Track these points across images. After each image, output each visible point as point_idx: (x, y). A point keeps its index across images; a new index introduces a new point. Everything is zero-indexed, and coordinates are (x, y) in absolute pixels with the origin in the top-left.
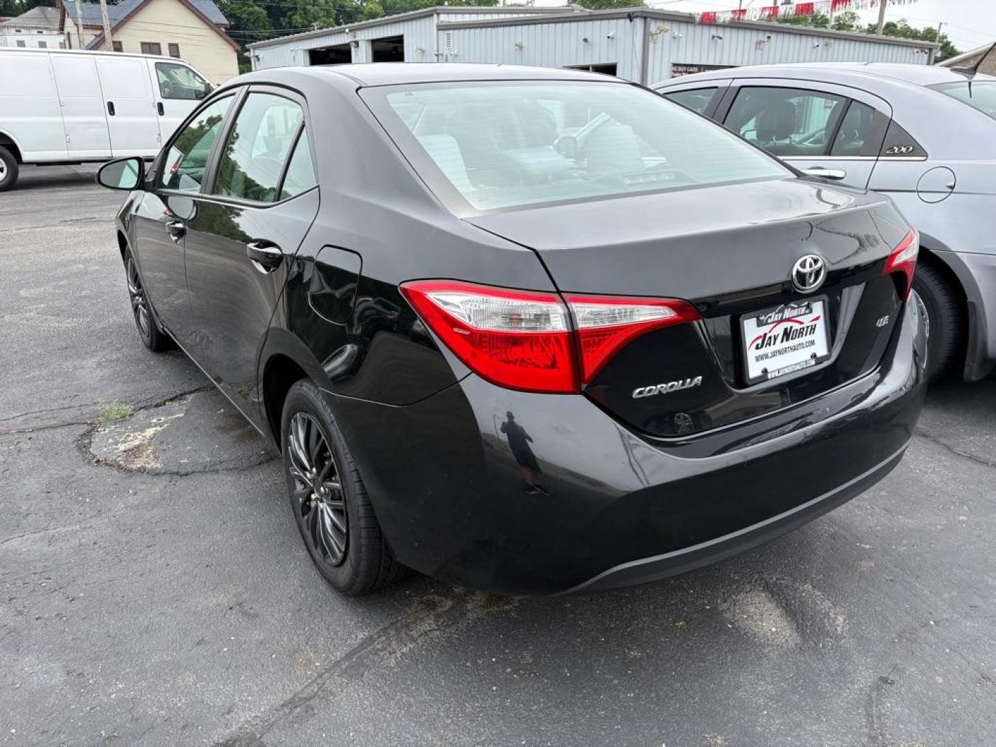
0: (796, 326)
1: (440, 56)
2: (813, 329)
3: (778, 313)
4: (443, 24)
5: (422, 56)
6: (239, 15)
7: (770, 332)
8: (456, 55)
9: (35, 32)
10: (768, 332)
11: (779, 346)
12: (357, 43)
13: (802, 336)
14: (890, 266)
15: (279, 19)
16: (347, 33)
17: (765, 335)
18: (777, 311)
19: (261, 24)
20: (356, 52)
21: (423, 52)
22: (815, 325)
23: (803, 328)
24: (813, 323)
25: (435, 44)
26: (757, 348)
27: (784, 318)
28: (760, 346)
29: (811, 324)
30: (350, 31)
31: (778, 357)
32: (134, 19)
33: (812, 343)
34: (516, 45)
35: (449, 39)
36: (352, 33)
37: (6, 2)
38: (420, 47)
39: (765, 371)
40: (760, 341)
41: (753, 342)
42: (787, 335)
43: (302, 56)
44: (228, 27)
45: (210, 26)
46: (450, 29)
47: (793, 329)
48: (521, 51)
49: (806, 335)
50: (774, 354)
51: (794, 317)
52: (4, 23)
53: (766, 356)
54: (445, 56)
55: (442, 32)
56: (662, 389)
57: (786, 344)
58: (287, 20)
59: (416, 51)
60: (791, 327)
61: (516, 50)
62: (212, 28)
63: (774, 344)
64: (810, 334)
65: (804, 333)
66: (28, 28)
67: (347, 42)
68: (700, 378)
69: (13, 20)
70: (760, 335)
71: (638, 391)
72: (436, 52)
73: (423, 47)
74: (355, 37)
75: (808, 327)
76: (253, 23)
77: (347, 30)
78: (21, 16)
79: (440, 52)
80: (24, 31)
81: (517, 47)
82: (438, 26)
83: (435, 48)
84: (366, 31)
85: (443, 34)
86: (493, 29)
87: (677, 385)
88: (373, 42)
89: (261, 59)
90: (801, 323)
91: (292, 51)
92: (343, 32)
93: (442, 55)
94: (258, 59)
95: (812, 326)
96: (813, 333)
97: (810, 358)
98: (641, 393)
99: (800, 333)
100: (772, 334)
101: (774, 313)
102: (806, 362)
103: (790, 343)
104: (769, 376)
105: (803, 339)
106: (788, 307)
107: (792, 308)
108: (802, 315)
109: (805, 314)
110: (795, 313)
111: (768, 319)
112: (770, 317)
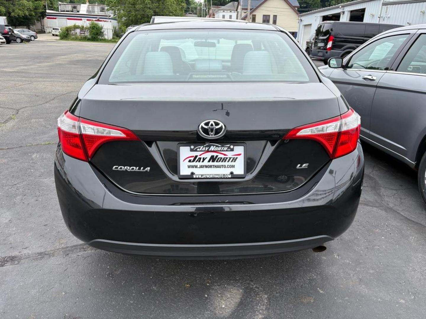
0: (220, 156)
1: (381, 18)
3: (206, 147)
4: (386, 2)
5: (372, 18)
6: (308, 2)
7: (200, 155)
8: (389, 17)
9: (229, 11)
11: (205, 163)
12: (344, 12)
13: (225, 162)
14: (295, 134)
15: (325, 3)
16: (340, 8)
17: (197, 156)
18: (204, 146)
19: (316, 5)
20: (343, 16)
21: (373, 16)
22: (237, 158)
23: (227, 158)
24: (236, 157)
25: (380, 12)
26: (190, 161)
27: (210, 150)
28: (192, 161)
29: (233, 157)
30: (342, 7)
31: (205, 169)
32: (262, 6)
33: (233, 166)
34: (421, 12)
35: (387, 9)
36: (342, 8)
37: (224, 1)
38: (372, 13)
39: (193, 174)
40: (192, 159)
41: (187, 158)
42: (213, 159)
43: (319, 19)
44: (299, 7)
45: (291, 7)
46: (388, 5)
47: (218, 157)
48: (424, 15)
50: (201, 167)
51: (219, 151)
52: (220, 9)
53: (196, 167)
54: (383, 18)
55: (384, 6)
56: (127, 169)
57: (211, 163)
58: (328, 3)
59: (370, 15)
61: (421, 14)
62: (292, 8)
64: (232, 162)
65: (227, 160)
66: (227, 10)
67: (339, 12)
68: (149, 168)
69: (223, 7)
70: (193, 155)
71: (114, 167)
72: (379, 16)
73: (374, 13)
74: (343, 10)
75: (230, 158)
76: (313, 5)
77: (340, 7)
78: (226, 5)
79: (381, 16)
80: (225, 11)
81: (421, 13)
82: (383, 3)
83: (379, 14)
84: (349, 7)
85: (385, 7)
86: (411, 4)
87: (136, 169)
88: (351, 11)
89: (303, 21)
90: (225, 155)
91: (315, 17)
92: (338, 7)
93: (382, 17)
94: (302, 21)
95: (234, 158)
96: (235, 161)
97: (229, 174)
98: (116, 168)
99: (224, 160)
100: (202, 157)
101: (202, 147)
102: (224, 175)
103: (215, 163)
104: (194, 176)
105: (226, 164)
106: (214, 145)
107: (217, 146)
108: (225, 151)
109: (227, 151)
110: (219, 149)
111: (197, 149)
112: (200, 148)
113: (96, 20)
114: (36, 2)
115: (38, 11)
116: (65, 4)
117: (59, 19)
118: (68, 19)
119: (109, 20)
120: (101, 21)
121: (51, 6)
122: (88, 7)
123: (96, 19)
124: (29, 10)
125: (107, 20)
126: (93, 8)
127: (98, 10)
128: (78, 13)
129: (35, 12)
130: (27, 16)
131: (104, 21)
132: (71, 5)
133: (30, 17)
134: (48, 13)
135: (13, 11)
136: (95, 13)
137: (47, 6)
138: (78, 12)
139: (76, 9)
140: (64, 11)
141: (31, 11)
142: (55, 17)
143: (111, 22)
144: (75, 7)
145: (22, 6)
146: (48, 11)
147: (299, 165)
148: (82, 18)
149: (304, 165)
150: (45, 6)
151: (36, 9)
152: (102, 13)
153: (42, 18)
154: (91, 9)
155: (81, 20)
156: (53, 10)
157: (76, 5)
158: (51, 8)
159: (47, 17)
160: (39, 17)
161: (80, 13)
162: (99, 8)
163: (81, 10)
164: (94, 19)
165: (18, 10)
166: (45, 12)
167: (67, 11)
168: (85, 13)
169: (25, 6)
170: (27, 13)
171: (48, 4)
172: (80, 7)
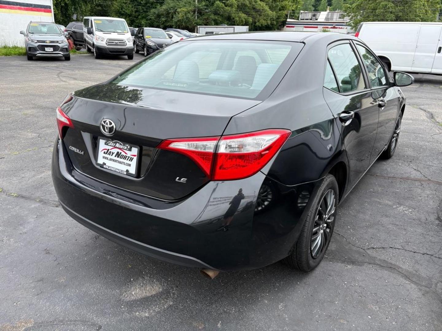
0: (123, 153)
2: (131, 159)
7: (111, 149)
10: (110, 149)
11: (113, 157)
14: (167, 146)
17: (108, 150)
18: (113, 142)
22: (133, 158)
23: (127, 156)
24: (133, 157)
26: (104, 153)
27: (116, 146)
29: (131, 156)
31: (112, 162)
33: (129, 165)
39: (104, 164)
40: (106, 151)
41: (103, 150)
42: (118, 155)
49: (127, 160)
50: (110, 160)
53: (107, 159)
56: (74, 150)
57: (116, 158)
60: (121, 153)
63: (112, 155)
64: (129, 161)
65: (127, 158)
68: (83, 152)
70: (106, 148)
75: (129, 157)
87: (78, 151)
90: (126, 153)
96: (131, 161)
97: (125, 170)
98: (71, 148)
99: (125, 158)
100: (112, 151)
102: (122, 171)
103: (119, 159)
104: (104, 166)
105: (126, 161)
106: (119, 143)
107: (121, 144)
108: (125, 149)
109: (126, 150)
110: (121, 147)
111: (108, 143)
112: (110, 143)
113: (331, 28)
114: (280, 12)
115: (280, 20)
116: (306, 13)
117: (296, 27)
118: (305, 27)
119: (345, 27)
120: (336, 28)
121: (293, 15)
122: (328, 15)
123: (332, 26)
124: (272, 19)
125: (343, 27)
126: (332, 16)
127: (337, 17)
128: (316, 21)
129: (277, 21)
130: (269, 25)
131: (340, 28)
132: (311, 14)
133: (271, 26)
134: (288, 22)
135: (259, 21)
136: (333, 20)
137: (289, 16)
138: (317, 19)
139: (315, 17)
140: (303, 20)
141: (274, 20)
142: (293, 26)
143: (346, 28)
144: (314, 15)
145: (267, 16)
146: (288, 20)
147: (178, 178)
148: (318, 26)
149: (182, 179)
150: (287, 16)
151: (278, 18)
152: (340, 19)
153: (282, 26)
154: (330, 16)
155: (317, 27)
156: (293, 19)
157: (316, 13)
158: (292, 17)
159: (287, 25)
160: (279, 26)
161: (318, 21)
162: (338, 15)
163: (319, 18)
164: (330, 27)
165: (262, 20)
166: (286, 21)
167: (306, 19)
168: (323, 21)
169: (269, 16)
170: (269, 22)
171: (290, 14)
172: (319, 15)
